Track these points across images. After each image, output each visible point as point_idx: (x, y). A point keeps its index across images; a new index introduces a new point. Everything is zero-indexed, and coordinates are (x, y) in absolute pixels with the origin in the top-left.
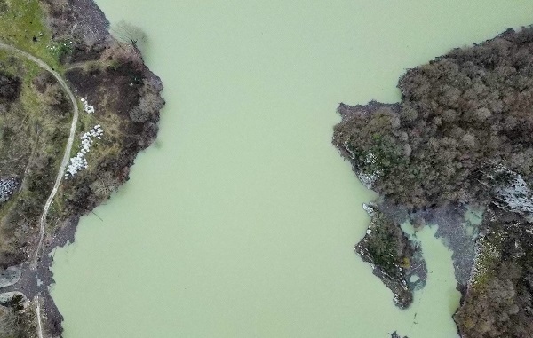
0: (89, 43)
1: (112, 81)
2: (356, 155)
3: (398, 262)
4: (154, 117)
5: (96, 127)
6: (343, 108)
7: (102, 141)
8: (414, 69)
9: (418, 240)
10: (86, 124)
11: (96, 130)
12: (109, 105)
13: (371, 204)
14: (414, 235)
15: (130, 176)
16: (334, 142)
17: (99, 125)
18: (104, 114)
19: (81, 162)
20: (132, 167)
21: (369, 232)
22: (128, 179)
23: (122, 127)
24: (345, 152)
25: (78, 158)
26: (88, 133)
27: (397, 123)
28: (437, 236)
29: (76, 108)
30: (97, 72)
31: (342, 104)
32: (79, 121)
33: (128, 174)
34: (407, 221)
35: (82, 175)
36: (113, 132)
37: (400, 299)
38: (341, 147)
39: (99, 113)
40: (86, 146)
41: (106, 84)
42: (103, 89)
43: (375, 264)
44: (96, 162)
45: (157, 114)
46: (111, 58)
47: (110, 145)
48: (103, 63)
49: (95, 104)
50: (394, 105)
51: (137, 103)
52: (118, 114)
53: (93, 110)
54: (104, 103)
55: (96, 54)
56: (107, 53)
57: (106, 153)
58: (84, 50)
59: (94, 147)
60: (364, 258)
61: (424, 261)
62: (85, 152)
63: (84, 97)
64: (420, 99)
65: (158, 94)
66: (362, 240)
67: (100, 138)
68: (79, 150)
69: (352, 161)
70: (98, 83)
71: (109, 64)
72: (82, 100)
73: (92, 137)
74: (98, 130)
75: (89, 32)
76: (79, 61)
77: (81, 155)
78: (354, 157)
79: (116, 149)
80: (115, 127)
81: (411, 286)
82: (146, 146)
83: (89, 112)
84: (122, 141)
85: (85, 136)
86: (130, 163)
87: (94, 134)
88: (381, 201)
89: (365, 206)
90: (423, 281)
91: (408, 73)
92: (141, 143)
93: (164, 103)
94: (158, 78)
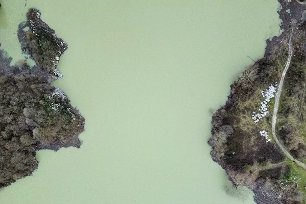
0: (268, 184)
1: (248, 155)
2: (66, 109)
3: (35, 36)
4: (215, 131)
5: (258, 120)
6: (78, 144)
7: (252, 111)
8: (27, 175)
9: (24, 55)
10: (265, 122)
11: (257, 118)
12: (249, 137)
13: (56, 78)
14: (26, 58)
15: (230, 88)
16: (83, 120)
17: (255, 122)
18: (253, 131)
19: (267, 95)
20: (229, 94)
21: (57, 58)
22: (232, 86)
23: (238, 121)
24: (75, 112)
25: (269, 97)
26: (263, 116)
27: (35, 132)
28: (11, 59)
29: (274, 134)
30: (260, 161)
31: (79, 147)
32: (270, 125)
33: (232, 89)
34: (31, 68)
35: (265, 85)
36: (245, 117)
37: (36, 15)
38: (78, 116)
39: (257, 130)
40: (264, 106)
41: (253, 152)
42: (255, 149)
43: (52, 36)
44: (255, 96)
45: (213, 133)
46: (251, 172)
47: (246, 108)
48: (256, 168)
49: (260, 137)
50: (41, 149)
51: (228, 139)
52: (242, 131)
53: (261, 133)
54: (253, 139)
55: (262, 176)
56: (254, 177)
57: (248, 102)
58: (272, 178)
59: (258, 106)
60: (60, 40)
61: (20, 41)
62: (264, 102)
63: (269, 142)
64: (19, 151)
65: (213, 148)
66: (62, 53)
67: (254, 113)
68: (268, 103)
69: (70, 107)
70: (259, 153)
71: (252, 168)
72: (270, 140)
73: (260, 113)
74: (256, 118)
75: (269, 193)
76: (275, 169)
77: (267, 100)
78: (68, 109)
79: (241, 106)
80: (244, 121)
81: (28, 24)
82: (220, 110)
83: (264, 132)
84: (238, 111)
85: (265, 113)
86: (231, 97)
87: (258, 115)
88: (49, 81)
89: (61, 76)
90: (21, 28)
91: (31, 172)
92: (223, 111)
93: (208, 142)
94: (215, 161)
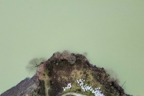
1: (55, 74)
5: (79, 83)
10: (77, 88)
11: (80, 83)
12: (67, 76)
17: (78, 81)
18: (71, 79)
19: (97, 91)
22: (103, 68)
23: (78, 69)
25: (95, 93)
26: (82, 87)
29: (69, 94)
30: (51, 82)
32: (75, 92)
33: (101, 69)
35: (104, 90)
36: (81, 74)
39: (72, 81)
40: (88, 88)
41: (57, 77)
42: (59, 79)
44: (96, 83)
46: (44, 75)
47: (87, 75)
48: (46, 79)
49: (67, 83)
52: (71, 71)
53: (70, 84)
54: (66, 78)
55: (41, 83)
56: (41, 78)
57: (91, 78)
58: (39, 90)
59: (89, 83)
62: (92, 89)
63: (63, 89)
67: (84, 80)
68: (91, 92)
70: (56, 81)
71: (47, 76)
72: (65, 90)
73: (84, 85)
74: (80, 81)
75: (30, 89)
77: (93, 91)
79: (89, 72)
80: (78, 73)
83: (71, 86)
84: (85, 69)
85: (83, 88)
86: (95, 67)
87: (82, 84)
94: (54, 54)
